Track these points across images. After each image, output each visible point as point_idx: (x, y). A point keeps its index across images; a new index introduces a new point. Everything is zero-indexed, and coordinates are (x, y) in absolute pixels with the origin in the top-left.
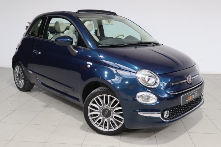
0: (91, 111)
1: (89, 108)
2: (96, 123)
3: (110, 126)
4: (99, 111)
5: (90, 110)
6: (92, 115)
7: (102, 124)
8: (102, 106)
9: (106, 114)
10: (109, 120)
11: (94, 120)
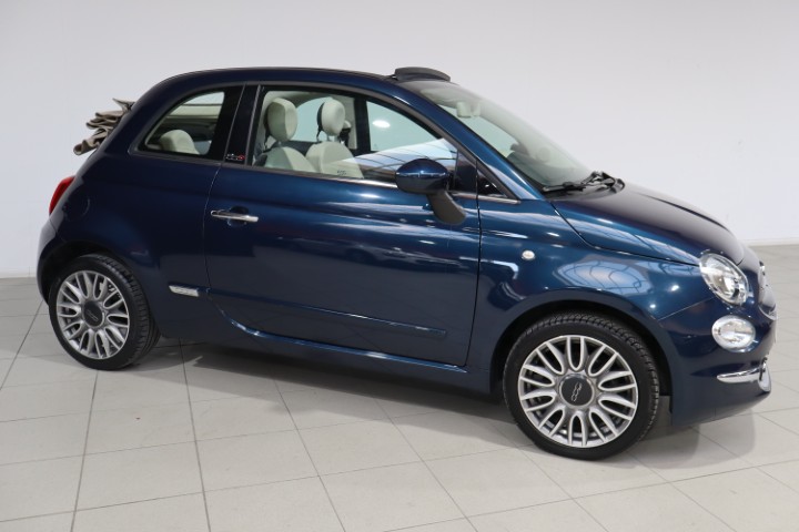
0: (529, 388)
1: (522, 378)
2: (545, 425)
3: (590, 430)
4: (553, 387)
5: (526, 384)
6: (532, 401)
7: (565, 426)
8: (562, 373)
9: (575, 396)
10: (587, 411)
11: (539, 413)
